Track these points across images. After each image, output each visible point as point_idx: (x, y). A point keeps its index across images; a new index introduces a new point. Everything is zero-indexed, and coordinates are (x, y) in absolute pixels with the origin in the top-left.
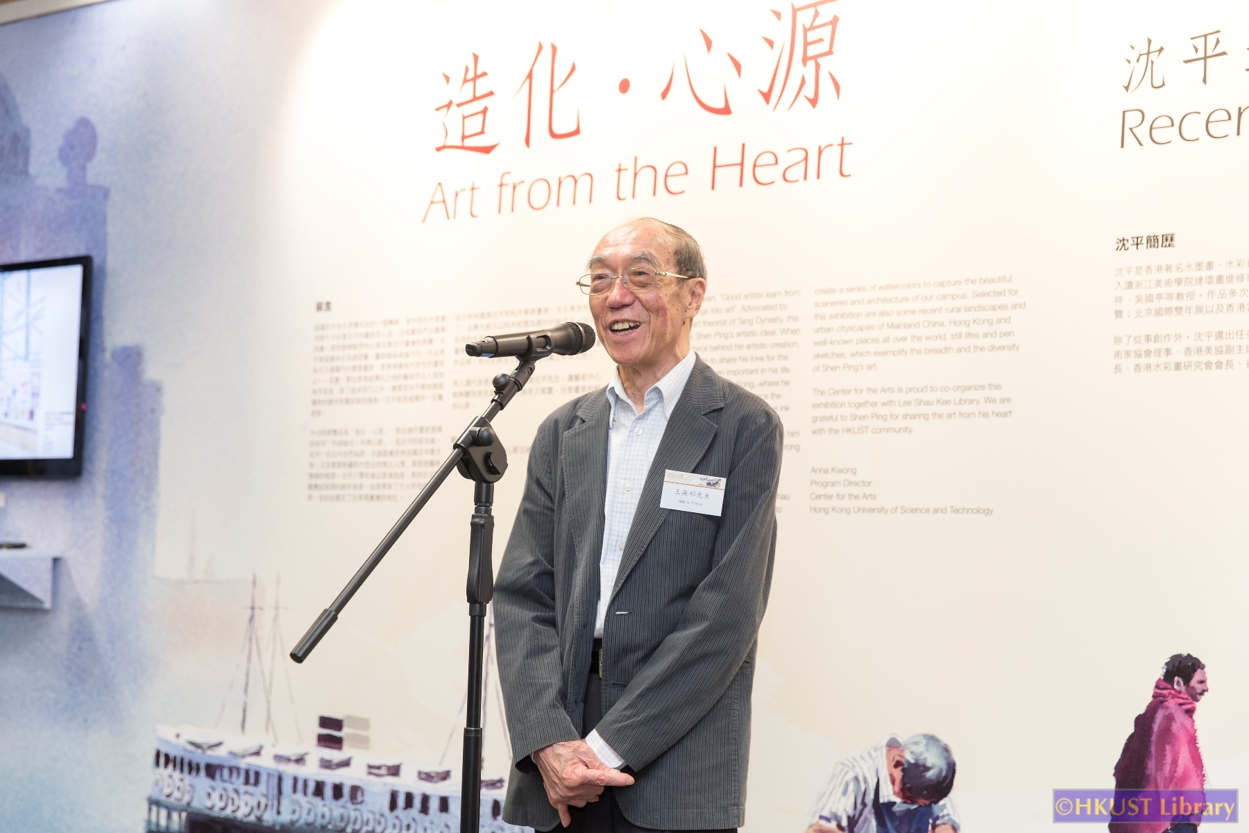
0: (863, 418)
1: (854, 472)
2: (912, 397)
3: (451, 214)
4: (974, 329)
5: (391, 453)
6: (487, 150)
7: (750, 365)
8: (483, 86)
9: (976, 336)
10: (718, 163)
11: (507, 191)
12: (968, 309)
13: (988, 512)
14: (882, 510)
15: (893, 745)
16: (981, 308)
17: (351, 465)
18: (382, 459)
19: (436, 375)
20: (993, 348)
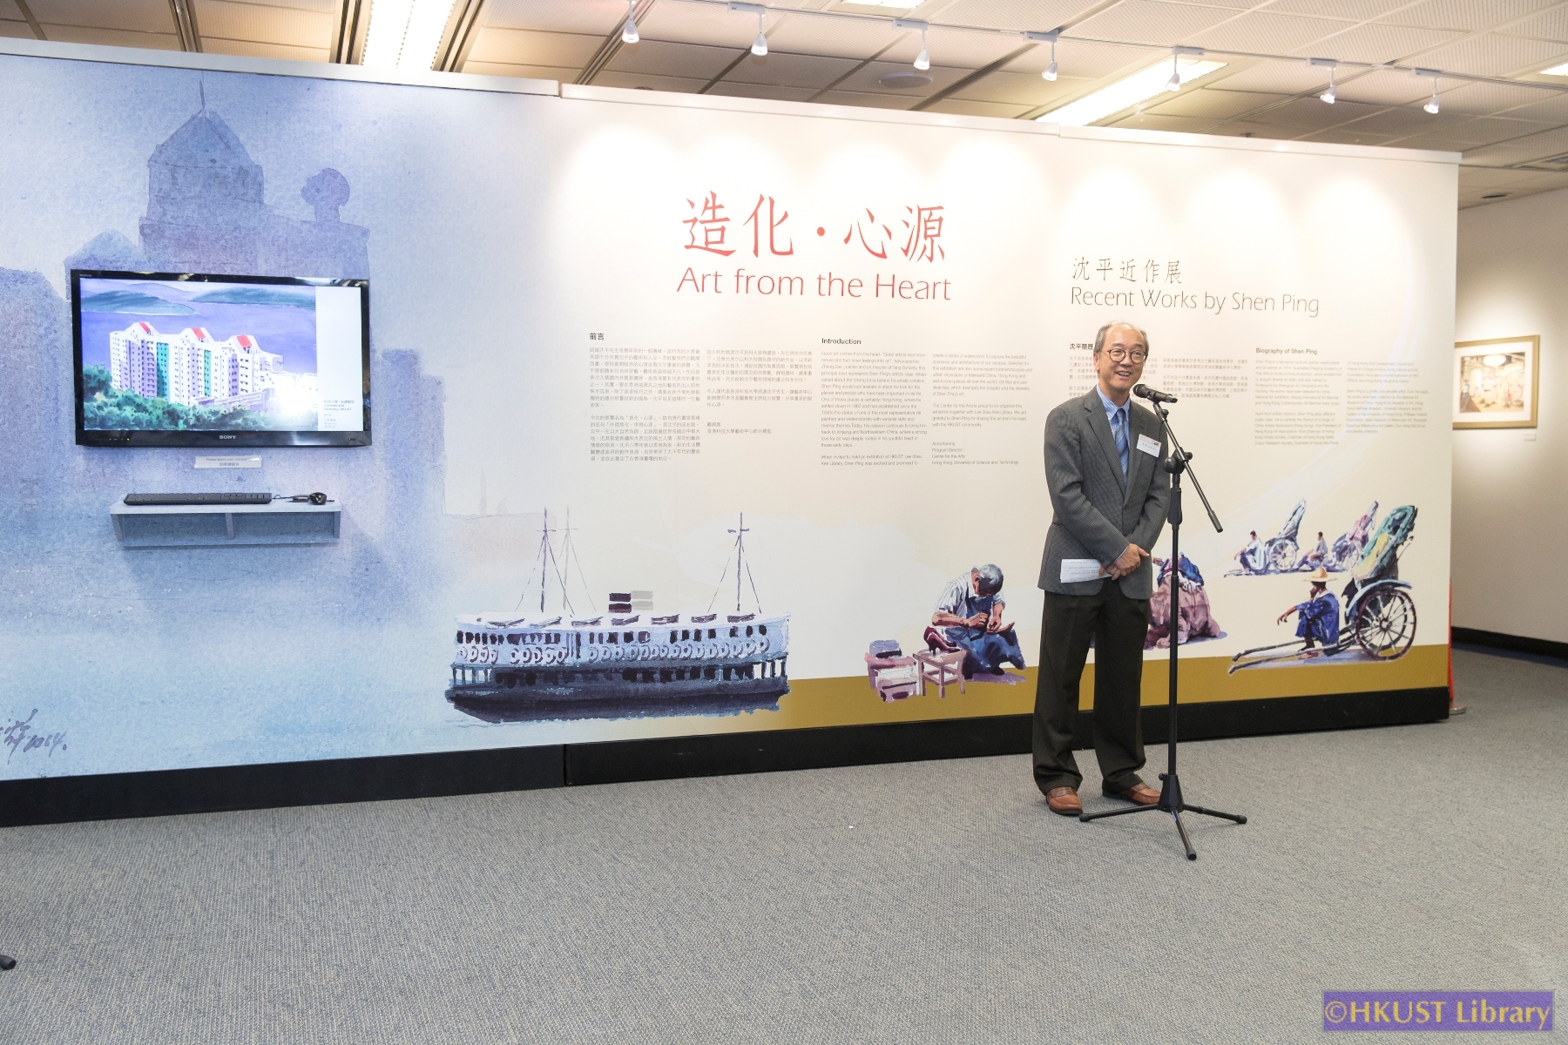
0: (958, 418)
1: (954, 444)
2: (981, 409)
3: (700, 289)
4: (1009, 379)
5: (660, 431)
6: (727, 253)
7: (900, 391)
8: (720, 214)
9: (1010, 382)
10: (879, 283)
11: (743, 281)
12: (1007, 370)
13: (1016, 463)
14: (968, 463)
15: (974, 571)
16: (1013, 370)
17: (627, 438)
18: (653, 435)
19: (693, 385)
20: (1018, 388)
